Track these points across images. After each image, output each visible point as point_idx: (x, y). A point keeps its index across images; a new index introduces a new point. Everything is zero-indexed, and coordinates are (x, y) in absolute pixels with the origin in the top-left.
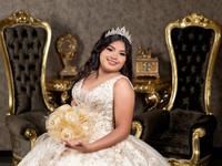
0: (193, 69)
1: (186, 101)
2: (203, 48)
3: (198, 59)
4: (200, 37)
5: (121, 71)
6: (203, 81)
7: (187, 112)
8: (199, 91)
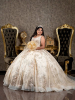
0: (65, 42)
1: (63, 53)
2: (69, 35)
3: (67, 39)
4: (68, 32)
5: (42, 35)
6: (69, 46)
7: (64, 57)
8: (67, 50)
